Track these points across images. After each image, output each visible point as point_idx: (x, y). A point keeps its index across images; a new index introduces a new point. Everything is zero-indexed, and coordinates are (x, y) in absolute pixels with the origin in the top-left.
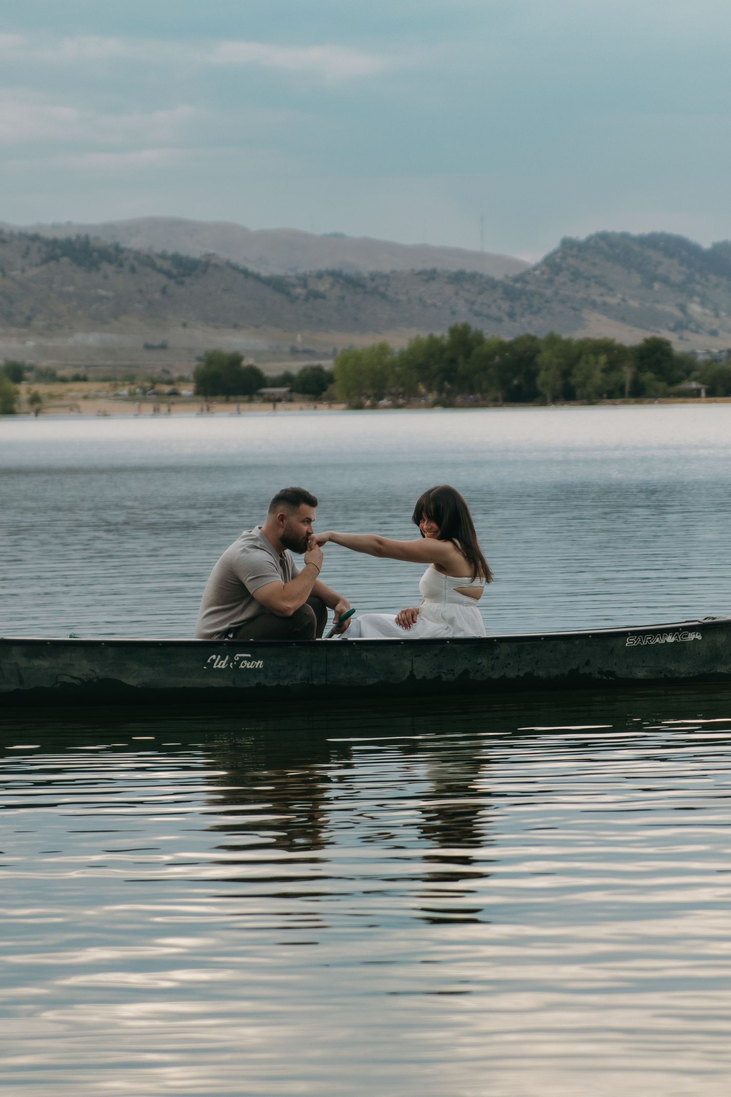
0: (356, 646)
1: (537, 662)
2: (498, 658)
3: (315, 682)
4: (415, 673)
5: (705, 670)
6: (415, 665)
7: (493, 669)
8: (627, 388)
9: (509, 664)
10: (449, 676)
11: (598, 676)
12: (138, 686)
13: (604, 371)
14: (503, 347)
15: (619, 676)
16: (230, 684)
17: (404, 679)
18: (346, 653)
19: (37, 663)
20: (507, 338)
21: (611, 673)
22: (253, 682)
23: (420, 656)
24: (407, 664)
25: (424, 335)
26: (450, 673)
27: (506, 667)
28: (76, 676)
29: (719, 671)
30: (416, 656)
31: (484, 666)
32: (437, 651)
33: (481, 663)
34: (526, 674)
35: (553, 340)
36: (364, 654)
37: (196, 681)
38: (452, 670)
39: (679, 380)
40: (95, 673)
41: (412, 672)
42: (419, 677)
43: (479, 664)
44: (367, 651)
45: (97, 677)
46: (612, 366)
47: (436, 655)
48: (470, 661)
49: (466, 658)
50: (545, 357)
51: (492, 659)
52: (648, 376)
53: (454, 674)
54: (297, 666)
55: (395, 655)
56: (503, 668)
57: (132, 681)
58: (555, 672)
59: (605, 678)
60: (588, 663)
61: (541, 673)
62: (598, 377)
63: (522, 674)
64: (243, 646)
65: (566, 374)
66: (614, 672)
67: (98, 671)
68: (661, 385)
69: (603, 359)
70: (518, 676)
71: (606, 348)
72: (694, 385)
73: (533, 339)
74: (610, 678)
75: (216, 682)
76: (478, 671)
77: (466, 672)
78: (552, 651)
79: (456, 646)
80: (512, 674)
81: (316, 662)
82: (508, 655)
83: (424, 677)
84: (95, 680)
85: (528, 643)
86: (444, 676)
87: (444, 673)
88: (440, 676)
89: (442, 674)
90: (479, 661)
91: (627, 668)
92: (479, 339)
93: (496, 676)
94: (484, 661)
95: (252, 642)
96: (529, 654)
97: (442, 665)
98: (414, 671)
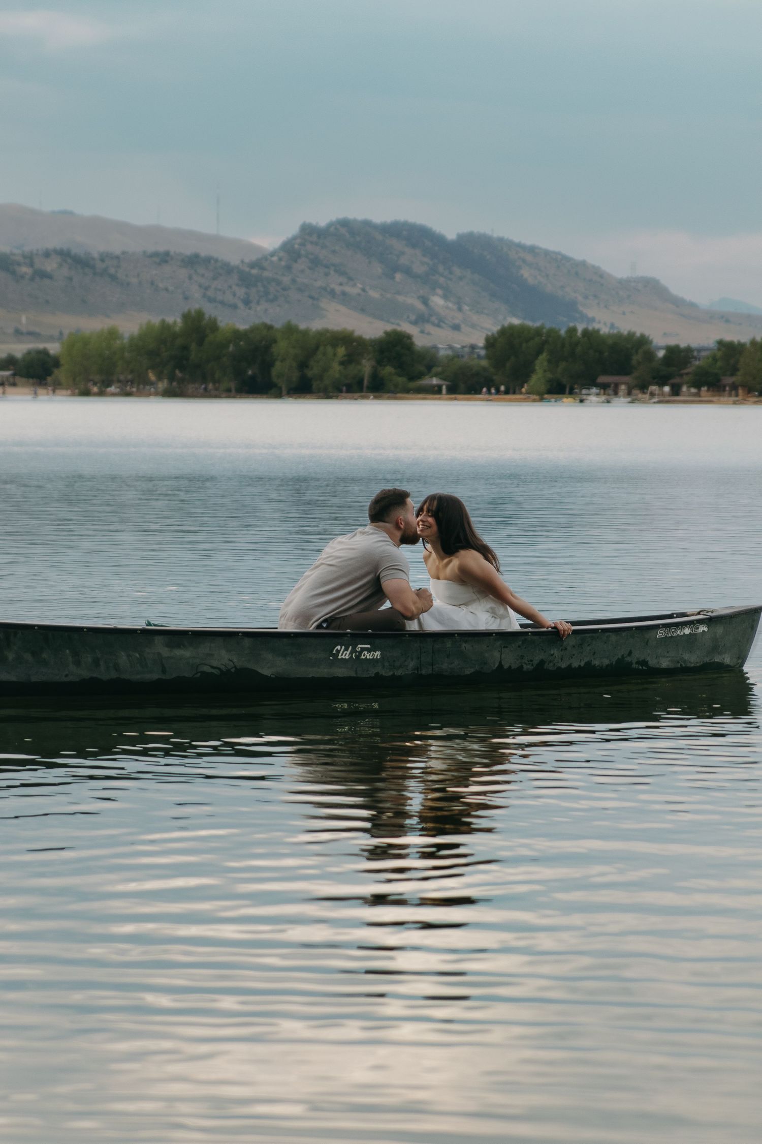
0: (457, 638)
1: (594, 654)
2: (566, 649)
3: (424, 672)
4: (502, 663)
5: (707, 660)
6: (503, 656)
7: (562, 659)
8: (366, 383)
9: (574, 655)
10: (528, 666)
11: (634, 666)
12: (273, 676)
13: (342, 363)
14: (238, 335)
15: (651, 666)
16: (353, 674)
17: (494, 668)
18: (449, 644)
19: (178, 652)
20: (242, 327)
21: (644, 663)
22: (372, 672)
23: (507, 647)
24: (497, 654)
25: (156, 320)
26: (530, 664)
27: (572, 658)
28: (215, 666)
29: (716, 661)
30: (504, 647)
31: (555, 657)
32: (521, 643)
33: (554, 654)
34: (586, 664)
35: (290, 329)
36: (464, 645)
37: (323, 671)
38: (532, 661)
39: (420, 376)
40: (234, 663)
41: (500, 663)
42: (506, 666)
43: (552, 655)
44: (466, 642)
45: (235, 667)
46: (350, 359)
47: (519, 647)
48: (545, 652)
49: (543, 650)
50: (281, 347)
51: (562, 650)
52: (388, 370)
53: (532, 665)
54: (408, 656)
55: (488, 646)
56: (569, 659)
57: (266, 672)
58: (606, 662)
59: (641, 668)
60: (630, 653)
61: (596, 663)
62: (336, 369)
63: (582, 664)
64: (365, 638)
65: (303, 365)
66: (648, 661)
67: (235, 660)
68: (401, 380)
69: (341, 351)
70: (580, 666)
71: (345, 339)
72: (435, 381)
73: (270, 328)
74: (644, 668)
75: (341, 672)
76: (550, 662)
77: (542, 662)
78: (605, 643)
79: (535, 638)
80: (575, 664)
81: (425, 652)
82: (574, 646)
83: (510, 667)
84: (233, 670)
85: (589, 635)
86: (525, 666)
87: (525, 663)
88: (522, 666)
89: (524, 664)
90: (552, 652)
91: (656, 658)
92: (213, 326)
93: (564, 665)
94: (555, 652)
95: (370, 634)
96: (589, 645)
97: (524, 656)
98: (502, 662)
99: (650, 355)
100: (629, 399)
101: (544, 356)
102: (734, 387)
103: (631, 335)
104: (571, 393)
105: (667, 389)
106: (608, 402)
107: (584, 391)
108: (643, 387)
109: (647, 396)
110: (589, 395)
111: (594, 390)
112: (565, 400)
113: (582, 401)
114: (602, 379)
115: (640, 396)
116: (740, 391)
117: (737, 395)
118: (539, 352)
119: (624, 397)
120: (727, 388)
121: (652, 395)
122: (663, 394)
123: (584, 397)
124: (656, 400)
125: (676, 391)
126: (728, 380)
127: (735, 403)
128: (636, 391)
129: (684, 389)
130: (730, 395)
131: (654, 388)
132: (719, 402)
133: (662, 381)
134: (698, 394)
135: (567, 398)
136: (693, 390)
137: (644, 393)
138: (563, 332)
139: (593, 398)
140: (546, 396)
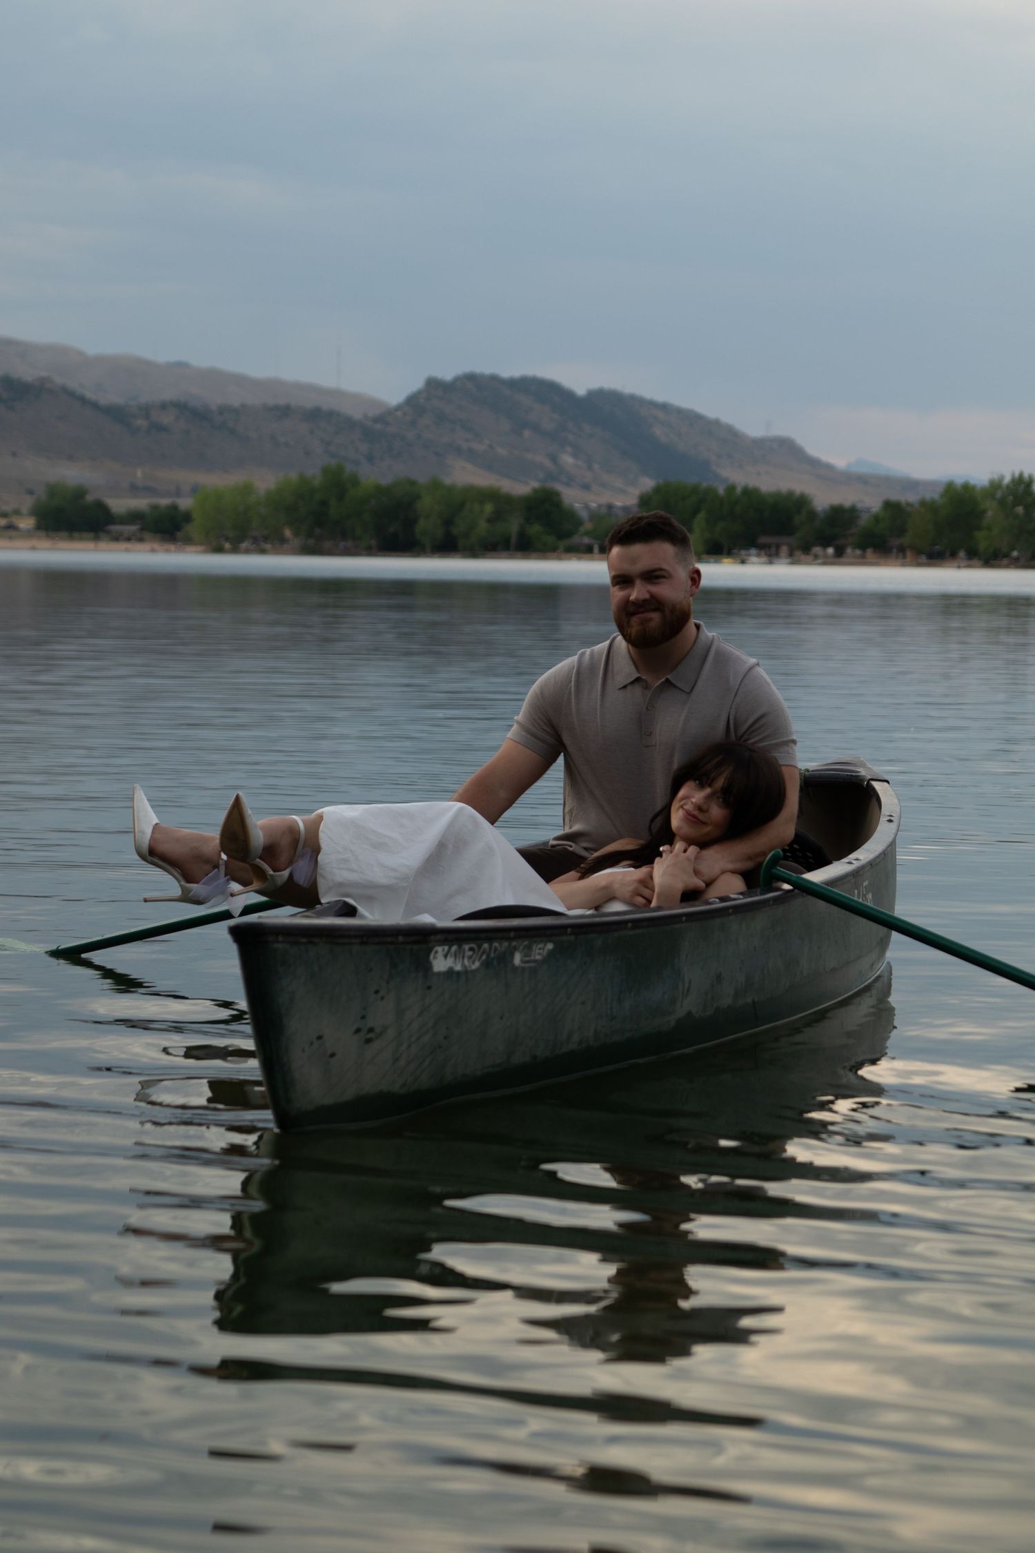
8: (514, 540)
13: (489, 521)
14: (380, 491)
20: (385, 481)
25: (294, 476)
35: (436, 485)
39: (569, 534)
46: (496, 517)
50: (426, 503)
52: (535, 529)
62: (483, 527)
65: (448, 522)
68: (550, 539)
69: (489, 508)
71: (492, 495)
72: (586, 540)
73: (413, 483)
92: (355, 482)
99: (812, 514)
100: (789, 560)
101: (701, 516)
102: (902, 550)
103: (790, 494)
104: (729, 554)
105: (830, 551)
106: (771, 563)
107: (743, 552)
108: (806, 549)
109: (810, 558)
110: (750, 555)
111: (753, 551)
112: (726, 560)
113: (743, 562)
114: (763, 540)
115: (803, 557)
116: (909, 553)
117: (904, 557)
118: (696, 512)
119: (787, 558)
120: (895, 550)
121: (816, 557)
122: (826, 556)
123: (745, 557)
124: (820, 561)
125: (840, 553)
126: (895, 542)
127: (903, 565)
128: (798, 553)
129: (849, 550)
130: (897, 557)
131: (817, 550)
132: (886, 565)
133: (825, 541)
134: (863, 556)
135: (727, 558)
136: (858, 552)
137: (808, 554)
138: (721, 491)
139: (754, 559)
140: (704, 556)
